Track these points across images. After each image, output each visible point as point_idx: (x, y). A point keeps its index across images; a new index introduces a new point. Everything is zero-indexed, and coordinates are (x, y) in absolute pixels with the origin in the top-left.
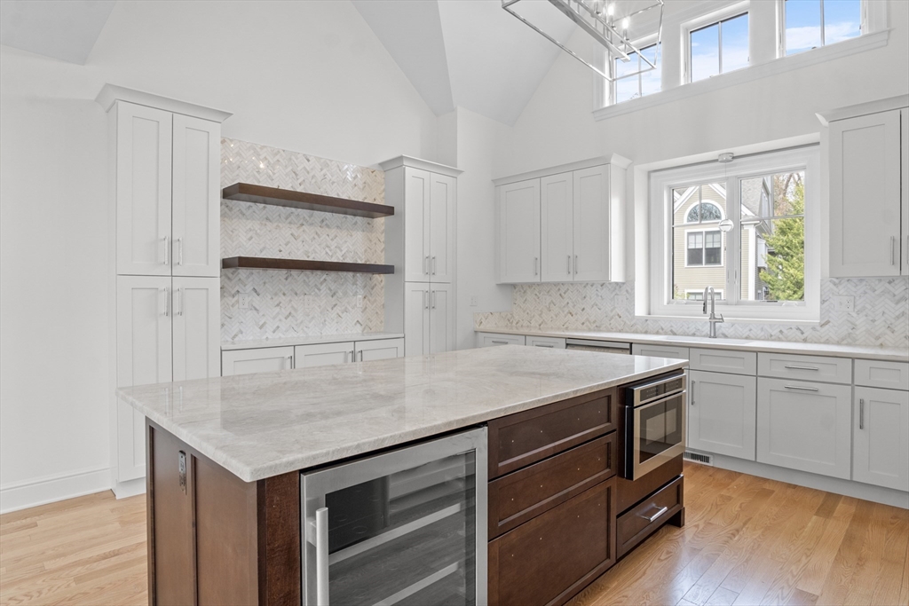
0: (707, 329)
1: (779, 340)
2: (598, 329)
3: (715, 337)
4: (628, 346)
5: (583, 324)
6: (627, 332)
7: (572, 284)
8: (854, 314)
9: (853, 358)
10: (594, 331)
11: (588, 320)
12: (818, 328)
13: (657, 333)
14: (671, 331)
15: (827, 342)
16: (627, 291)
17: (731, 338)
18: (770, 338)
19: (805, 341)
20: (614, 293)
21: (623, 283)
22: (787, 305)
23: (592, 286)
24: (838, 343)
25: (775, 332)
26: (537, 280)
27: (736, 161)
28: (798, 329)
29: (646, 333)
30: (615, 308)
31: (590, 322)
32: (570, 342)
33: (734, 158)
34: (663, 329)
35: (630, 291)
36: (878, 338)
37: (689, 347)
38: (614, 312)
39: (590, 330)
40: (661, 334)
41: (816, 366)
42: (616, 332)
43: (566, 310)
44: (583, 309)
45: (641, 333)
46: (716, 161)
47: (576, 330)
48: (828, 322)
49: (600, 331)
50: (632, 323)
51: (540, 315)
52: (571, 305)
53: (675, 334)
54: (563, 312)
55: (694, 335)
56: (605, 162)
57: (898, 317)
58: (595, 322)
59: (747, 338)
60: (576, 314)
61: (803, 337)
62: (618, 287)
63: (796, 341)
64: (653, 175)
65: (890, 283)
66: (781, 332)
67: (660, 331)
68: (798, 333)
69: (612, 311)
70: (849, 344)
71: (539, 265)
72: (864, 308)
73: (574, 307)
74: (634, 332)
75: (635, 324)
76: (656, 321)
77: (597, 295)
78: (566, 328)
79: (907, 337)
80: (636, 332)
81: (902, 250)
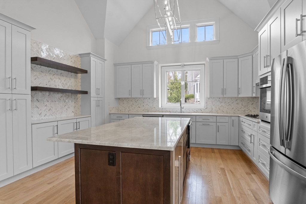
0: (179, 110)
1: (196, 113)
2: (148, 111)
3: (182, 113)
4: (162, 116)
5: (143, 110)
6: (157, 112)
7: (140, 98)
8: (212, 106)
9: (216, 116)
10: (147, 112)
11: (145, 109)
12: (205, 109)
13: (166, 112)
14: (170, 111)
15: (207, 113)
16: (157, 100)
17: (185, 113)
18: (194, 112)
19: (202, 113)
20: (153, 101)
21: (156, 98)
22: (196, 104)
23: (146, 99)
24: (209, 113)
25: (196, 111)
26: (130, 97)
27: (185, 66)
28: (201, 110)
29: (162, 112)
30: (153, 105)
31: (145, 110)
32: (144, 115)
33: (184, 65)
36: (217, 111)
37: (179, 115)
39: (145, 112)
41: (209, 118)
42: (154, 112)
43: (138, 106)
44: (143, 106)
45: (161, 112)
46: (180, 65)
47: (141, 112)
48: (207, 108)
49: (149, 112)
51: (129, 108)
52: (139, 105)
53: (170, 112)
54: (137, 107)
55: (176, 112)
56: (153, 63)
57: (221, 106)
58: (147, 110)
59: (189, 112)
60: (141, 107)
62: (154, 99)
63: (200, 113)
64: (163, 67)
65: (219, 98)
68: (201, 111)
69: (152, 106)
70: (211, 113)
71: (130, 92)
72: (214, 104)
73: (140, 105)
74: (159, 112)
75: (159, 110)
76: (165, 109)
77: (148, 102)
78: (138, 112)
79: (223, 111)
80: (160, 112)
81: (224, 91)
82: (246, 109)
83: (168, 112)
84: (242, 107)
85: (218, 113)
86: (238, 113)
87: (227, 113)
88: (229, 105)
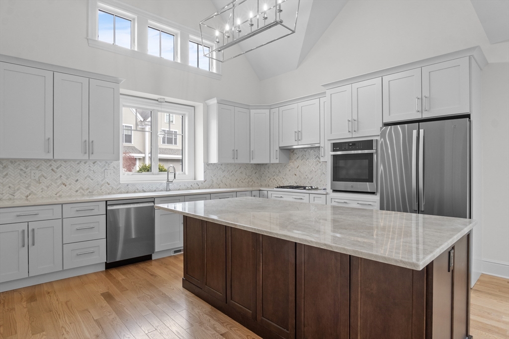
3: (169, 191)
5: (77, 191)
6: (114, 194)
7: (65, 161)
8: (213, 177)
9: (236, 192)
11: (81, 188)
12: (203, 183)
13: (135, 192)
14: (143, 190)
15: (206, 188)
16: (114, 167)
18: (188, 189)
19: (199, 189)
20: (104, 169)
23: (85, 163)
24: (209, 188)
25: (189, 186)
26: (50, 156)
29: (128, 193)
30: (105, 178)
31: (83, 189)
33: (165, 102)
34: (138, 190)
35: (116, 167)
38: (104, 181)
40: (137, 192)
42: (106, 194)
43: (59, 182)
44: (77, 180)
45: (124, 193)
46: (157, 100)
47: (70, 196)
48: (206, 180)
50: (118, 188)
52: (64, 177)
54: (56, 183)
55: (155, 191)
56: (117, 82)
57: (223, 177)
58: (87, 189)
59: (179, 190)
60: (70, 184)
61: (198, 187)
62: (107, 165)
63: (197, 189)
66: (191, 186)
67: (137, 191)
68: (197, 185)
69: (102, 181)
70: (212, 188)
71: (51, 144)
72: (215, 174)
73: (67, 178)
74: (119, 193)
75: (120, 188)
76: (133, 185)
77: (90, 170)
78: (60, 196)
79: (225, 184)
80: (121, 193)
81: (235, 154)
82: (250, 181)
83: (140, 192)
84: (246, 177)
85: (220, 188)
86: (242, 187)
87: (231, 187)
88: (233, 174)
